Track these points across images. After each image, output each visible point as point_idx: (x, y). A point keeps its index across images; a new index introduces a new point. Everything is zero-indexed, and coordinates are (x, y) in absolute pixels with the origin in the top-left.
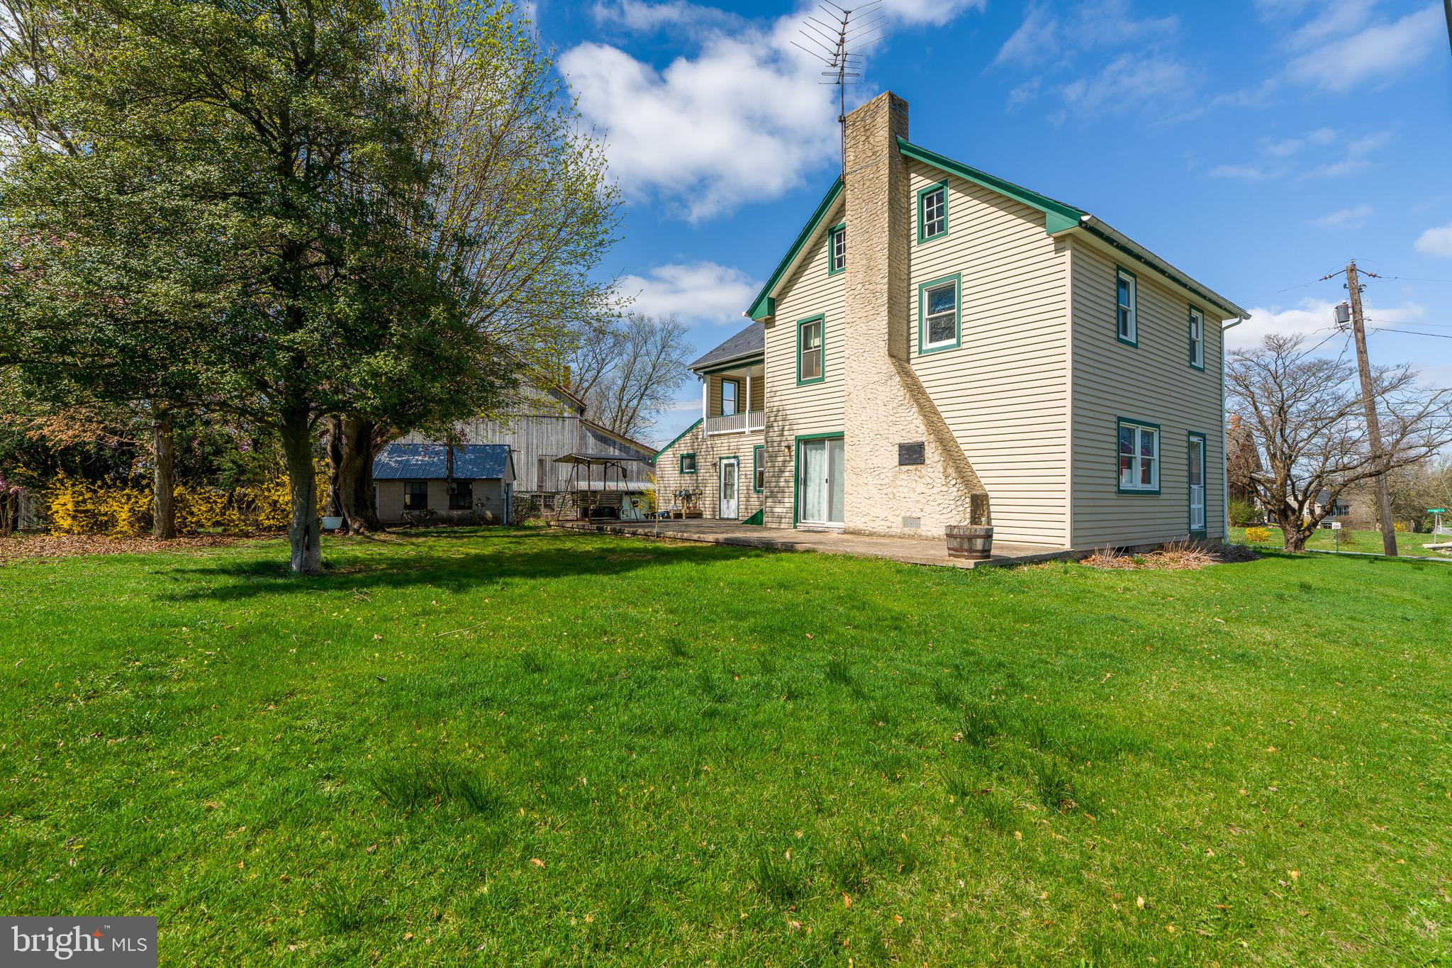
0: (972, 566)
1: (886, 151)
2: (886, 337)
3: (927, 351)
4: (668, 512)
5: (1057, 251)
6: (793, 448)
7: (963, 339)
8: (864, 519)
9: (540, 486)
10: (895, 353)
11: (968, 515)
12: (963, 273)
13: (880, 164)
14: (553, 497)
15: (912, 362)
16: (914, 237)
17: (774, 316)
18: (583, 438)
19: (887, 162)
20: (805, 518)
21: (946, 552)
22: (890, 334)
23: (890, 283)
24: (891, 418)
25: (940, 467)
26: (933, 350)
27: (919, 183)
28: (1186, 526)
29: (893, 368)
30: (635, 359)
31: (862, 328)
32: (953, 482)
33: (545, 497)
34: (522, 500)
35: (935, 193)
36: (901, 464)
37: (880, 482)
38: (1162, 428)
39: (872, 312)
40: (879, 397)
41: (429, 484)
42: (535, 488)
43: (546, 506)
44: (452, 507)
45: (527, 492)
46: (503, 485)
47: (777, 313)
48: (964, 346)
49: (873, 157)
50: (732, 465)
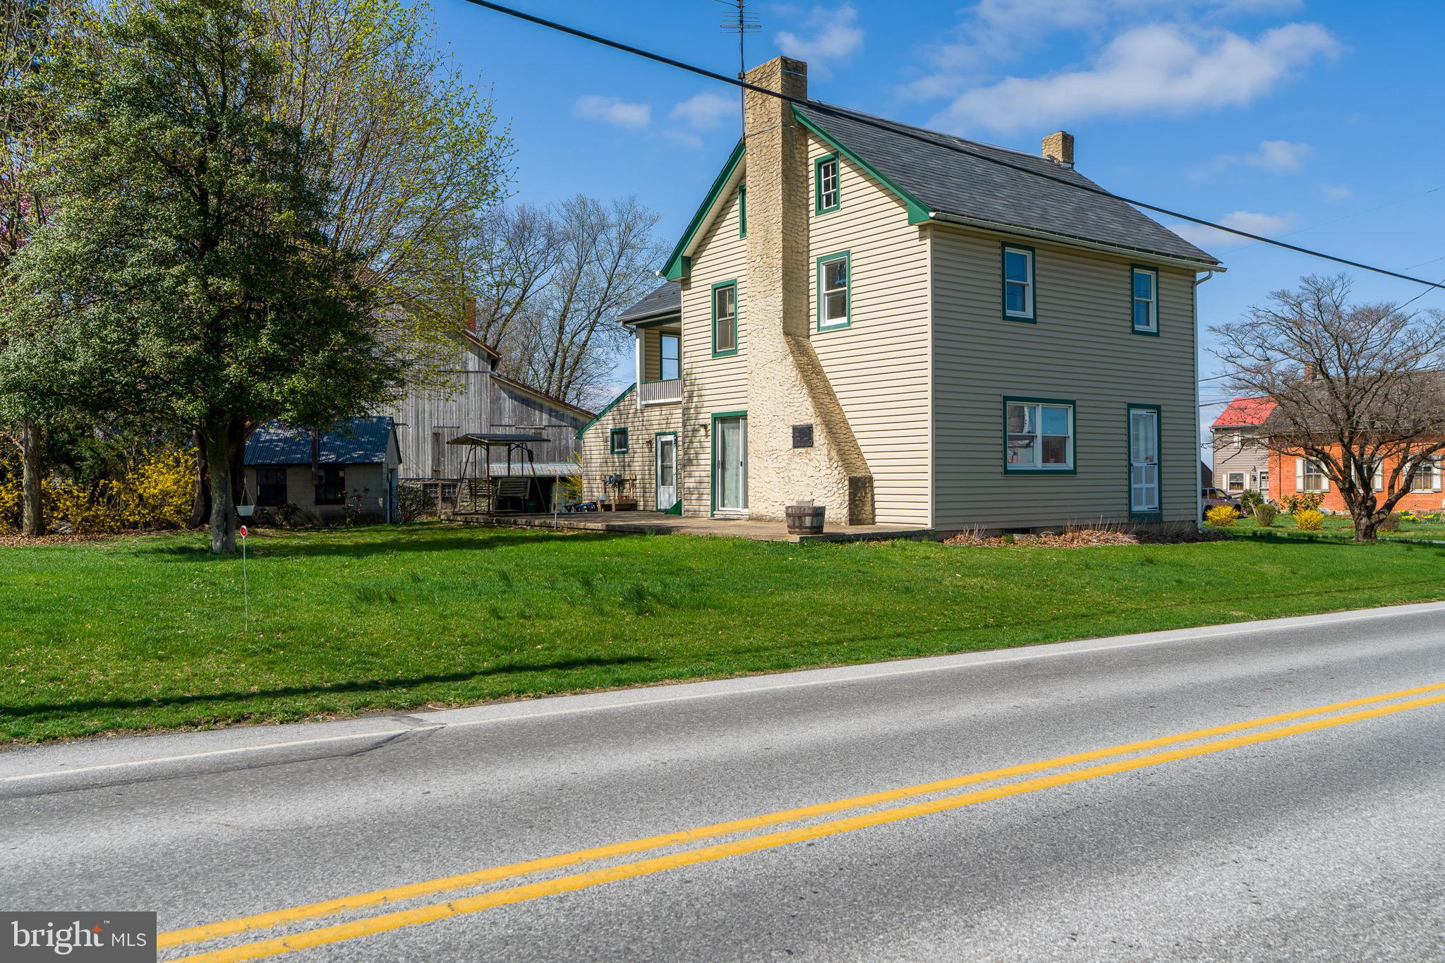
0: (798, 540)
1: (779, 120)
2: (781, 315)
3: (825, 328)
4: (595, 504)
5: (921, 238)
6: (710, 427)
7: (853, 319)
8: (765, 505)
9: (435, 472)
10: (792, 330)
11: (847, 498)
12: (853, 250)
13: (775, 133)
14: (455, 486)
15: (812, 338)
16: (812, 207)
17: (689, 278)
18: (495, 401)
19: (780, 131)
20: (723, 505)
21: (786, 530)
22: (785, 311)
23: (784, 258)
24: (786, 399)
25: (825, 450)
26: (829, 327)
27: (816, 151)
28: (1126, 508)
29: (787, 348)
30: (580, 268)
31: (761, 303)
32: (835, 465)
33: (444, 486)
34: (411, 490)
35: (830, 163)
36: (795, 447)
37: (777, 465)
38: (1078, 403)
39: (769, 287)
40: (777, 377)
41: (289, 471)
42: (429, 473)
43: (444, 499)
44: (318, 502)
45: (418, 480)
46: (385, 470)
47: (693, 274)
48: (854, 325)
49: (769, 124)
50: (669, 443)
